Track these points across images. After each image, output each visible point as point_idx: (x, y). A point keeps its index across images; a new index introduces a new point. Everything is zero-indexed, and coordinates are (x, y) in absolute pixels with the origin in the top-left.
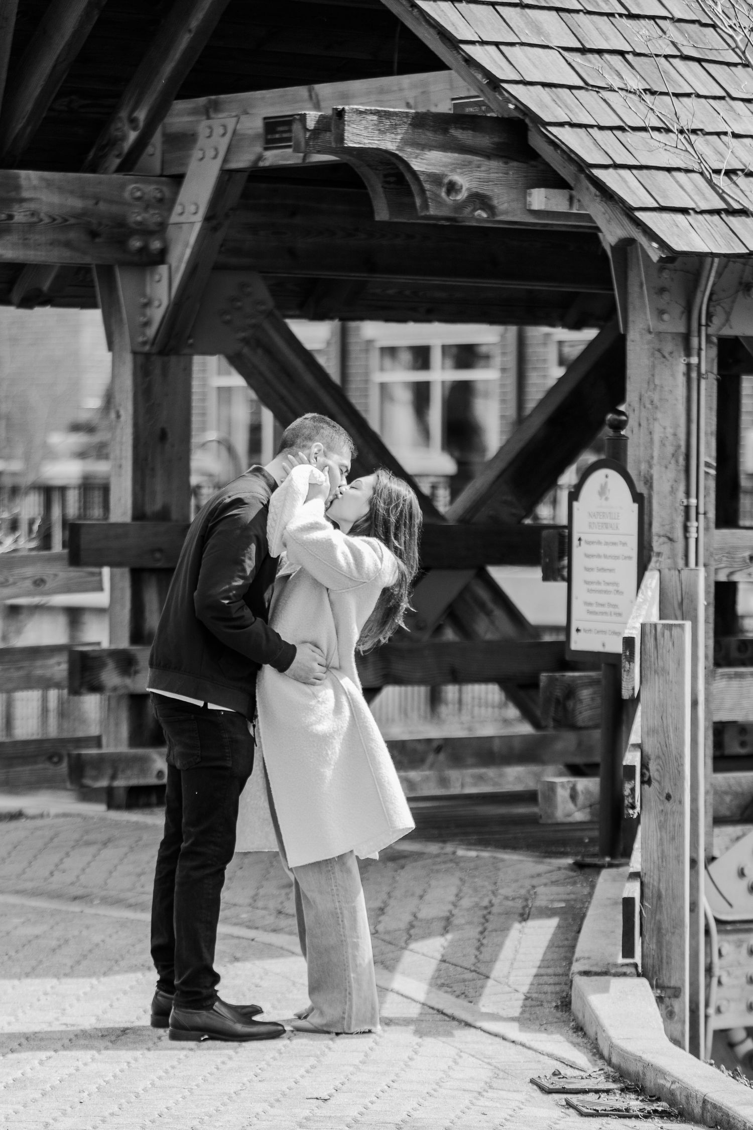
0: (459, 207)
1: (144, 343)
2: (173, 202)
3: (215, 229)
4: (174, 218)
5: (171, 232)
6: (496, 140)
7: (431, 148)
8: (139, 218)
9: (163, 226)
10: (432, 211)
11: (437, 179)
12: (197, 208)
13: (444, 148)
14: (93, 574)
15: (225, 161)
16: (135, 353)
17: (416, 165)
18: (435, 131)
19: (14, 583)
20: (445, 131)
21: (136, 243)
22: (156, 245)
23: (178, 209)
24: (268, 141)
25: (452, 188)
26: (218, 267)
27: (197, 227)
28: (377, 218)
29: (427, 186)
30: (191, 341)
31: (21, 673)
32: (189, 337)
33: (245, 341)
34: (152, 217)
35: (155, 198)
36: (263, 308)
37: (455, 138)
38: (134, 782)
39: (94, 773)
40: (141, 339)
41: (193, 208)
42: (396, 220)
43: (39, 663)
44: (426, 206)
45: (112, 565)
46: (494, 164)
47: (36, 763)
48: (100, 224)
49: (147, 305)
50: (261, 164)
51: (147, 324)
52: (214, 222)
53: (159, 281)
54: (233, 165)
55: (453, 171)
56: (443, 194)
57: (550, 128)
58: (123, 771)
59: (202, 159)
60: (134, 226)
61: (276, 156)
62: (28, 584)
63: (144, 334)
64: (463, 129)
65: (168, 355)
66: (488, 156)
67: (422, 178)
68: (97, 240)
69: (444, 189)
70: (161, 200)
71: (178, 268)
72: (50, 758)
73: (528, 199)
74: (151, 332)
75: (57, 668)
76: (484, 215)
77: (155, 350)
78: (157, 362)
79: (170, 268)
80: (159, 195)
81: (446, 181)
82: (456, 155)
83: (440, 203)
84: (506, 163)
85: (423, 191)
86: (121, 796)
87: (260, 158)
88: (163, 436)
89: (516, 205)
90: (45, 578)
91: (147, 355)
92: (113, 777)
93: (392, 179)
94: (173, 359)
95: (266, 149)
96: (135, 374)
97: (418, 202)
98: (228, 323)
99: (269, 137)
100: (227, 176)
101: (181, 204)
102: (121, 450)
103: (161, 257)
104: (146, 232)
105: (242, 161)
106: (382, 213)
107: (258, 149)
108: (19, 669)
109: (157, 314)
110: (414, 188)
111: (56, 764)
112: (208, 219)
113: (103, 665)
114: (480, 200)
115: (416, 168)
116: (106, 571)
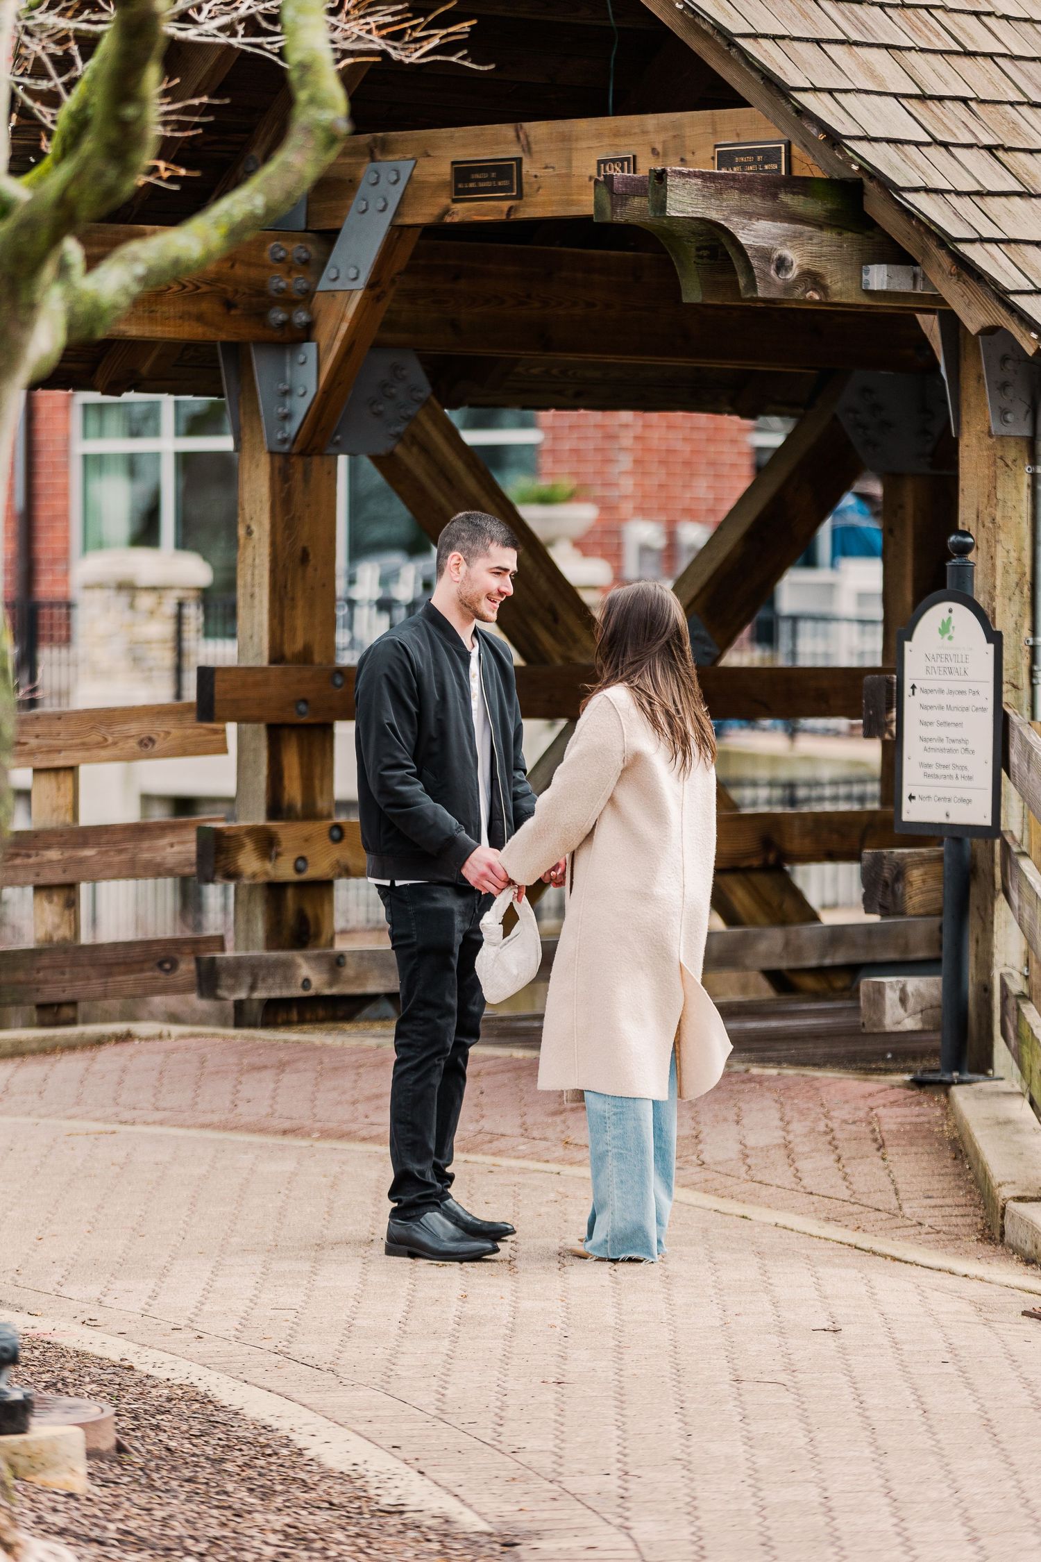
0: (789, 287)
1: (284, 441)
2: (323, 265)
3: (378, 298)
4: (324, 285)
5: (319, 301)
6: (829, 206)
7: (760, 216)
8: (282, 285)
9: (308, 295)
10: (761, 293)
11: (765, 254)
12: (358, 273)
13: (773, 216)
14: (215, 732)
15: (397, 214)
16: (272, 453)
17: (744, 238)
18: (763, 197)
19: (115, 743)
20: (775, 197)
21: (278, 316)
22: (301, 317)
23: (330, 272)
24: (458, 192)
25: (782, 264)
26: (377, 346)
27: (358, 296)
28: (685, 300)
29: (754, 262)
30: (338, 437)
31: (123, 857)
32: (336, 434)
33: (399, 437)
34: (297, 282)
35: (299, 258)
36: (421, 395)
37: (785, 205)
38: (276, 993)
39: (230, 982)
40: (279, 436)
41: (352, 273)
42: (710, 302)
43: (146, 844)
44: (752, 286)
45: (239, 721)
46: (827, 235)
47: (142, 971)
48: (236, 292)
49: (287, 393)
50: (448, 219)
51: (287, 417)
52: (378, 290)
53: (303, 363)
54: (408, 220)
55: (781, 245)
56: (773, 273)
57: (905, 195)
58: (264, 980)
59: (364, 212)
60: (275, 295)
61: (469, 210)
62: (133, 743)
63: (283, 429)
64: (794, 193)
65: (310, 455)
66: (821, 227)
67: (749, 253)
68: (233, 312)
69: (773, 266)
70: (306, 262)
71: (330, 347)
72: (160, 965)
73: (864, 277)
74: (292, 428)
75: (169, 850)
76: (817, 297)
77: (295, 450)
78: (298, 463)
79: (318, 346)
80: (304, 255)
81: (775, 256)
82: (786, 225)
83: (769, 283)
84: (840, 234)
85: (749, 268)
86: (256, 1010)
87: (447, 211)
88: (305, 557)
89: (851, 285)
90: (154, 736)
91: (287, 456)
92: (253, 988)
93: (705, 253)
94: (316, 460)
95: (455, 201)
96: (272, 479)
97: (742, 282)
98: (379, 414)
99: (460, 186)
100: (397, 232)
101: (335, 267)
102: (253, 574)
103: (307, 333)
104: (289, 301)
105: (422, 214)
106: (693, 293)
107: (445, 201)
108: (120, 851)
109: (301, 406)
110: (738, 265)
111: (167, 971)
112: (371, 286)
113: (241, 846)
114: (812, 278)
115: (743, 241)
116: (231, 728)
